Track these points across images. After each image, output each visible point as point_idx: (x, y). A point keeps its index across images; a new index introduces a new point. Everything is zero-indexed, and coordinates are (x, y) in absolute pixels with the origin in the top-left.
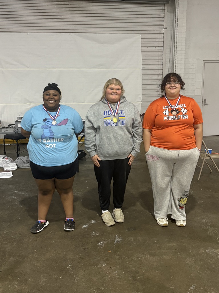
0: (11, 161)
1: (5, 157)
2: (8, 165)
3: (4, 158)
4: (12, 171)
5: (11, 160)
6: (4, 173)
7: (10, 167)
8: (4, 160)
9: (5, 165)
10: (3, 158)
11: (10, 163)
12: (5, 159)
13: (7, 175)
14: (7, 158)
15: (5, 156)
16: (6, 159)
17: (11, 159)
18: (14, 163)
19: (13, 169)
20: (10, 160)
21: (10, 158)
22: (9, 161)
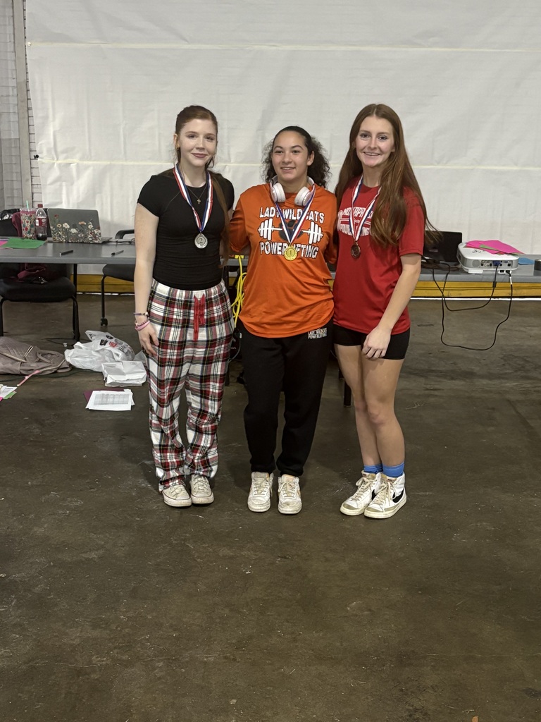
0: (126, 354)
1: (109, 340)
2: (119, 366)
3: (106, 342)
4: (133, 388)
5: (126, 350)
6: (108, 395)
7: (123, 374)
8: (103, 350)
9: (108, 366)
10: (102, 341)
11: (123, 359)
12: (107, 345)
13: (116, 400)
14: (113, 341)
15: (108, 337)
16: (113, 345)
17: (128, 348)
18: (138, 362)
19: (135, 382)
20: (122, 350)
21: (124, 344)
22: (121, 354)
